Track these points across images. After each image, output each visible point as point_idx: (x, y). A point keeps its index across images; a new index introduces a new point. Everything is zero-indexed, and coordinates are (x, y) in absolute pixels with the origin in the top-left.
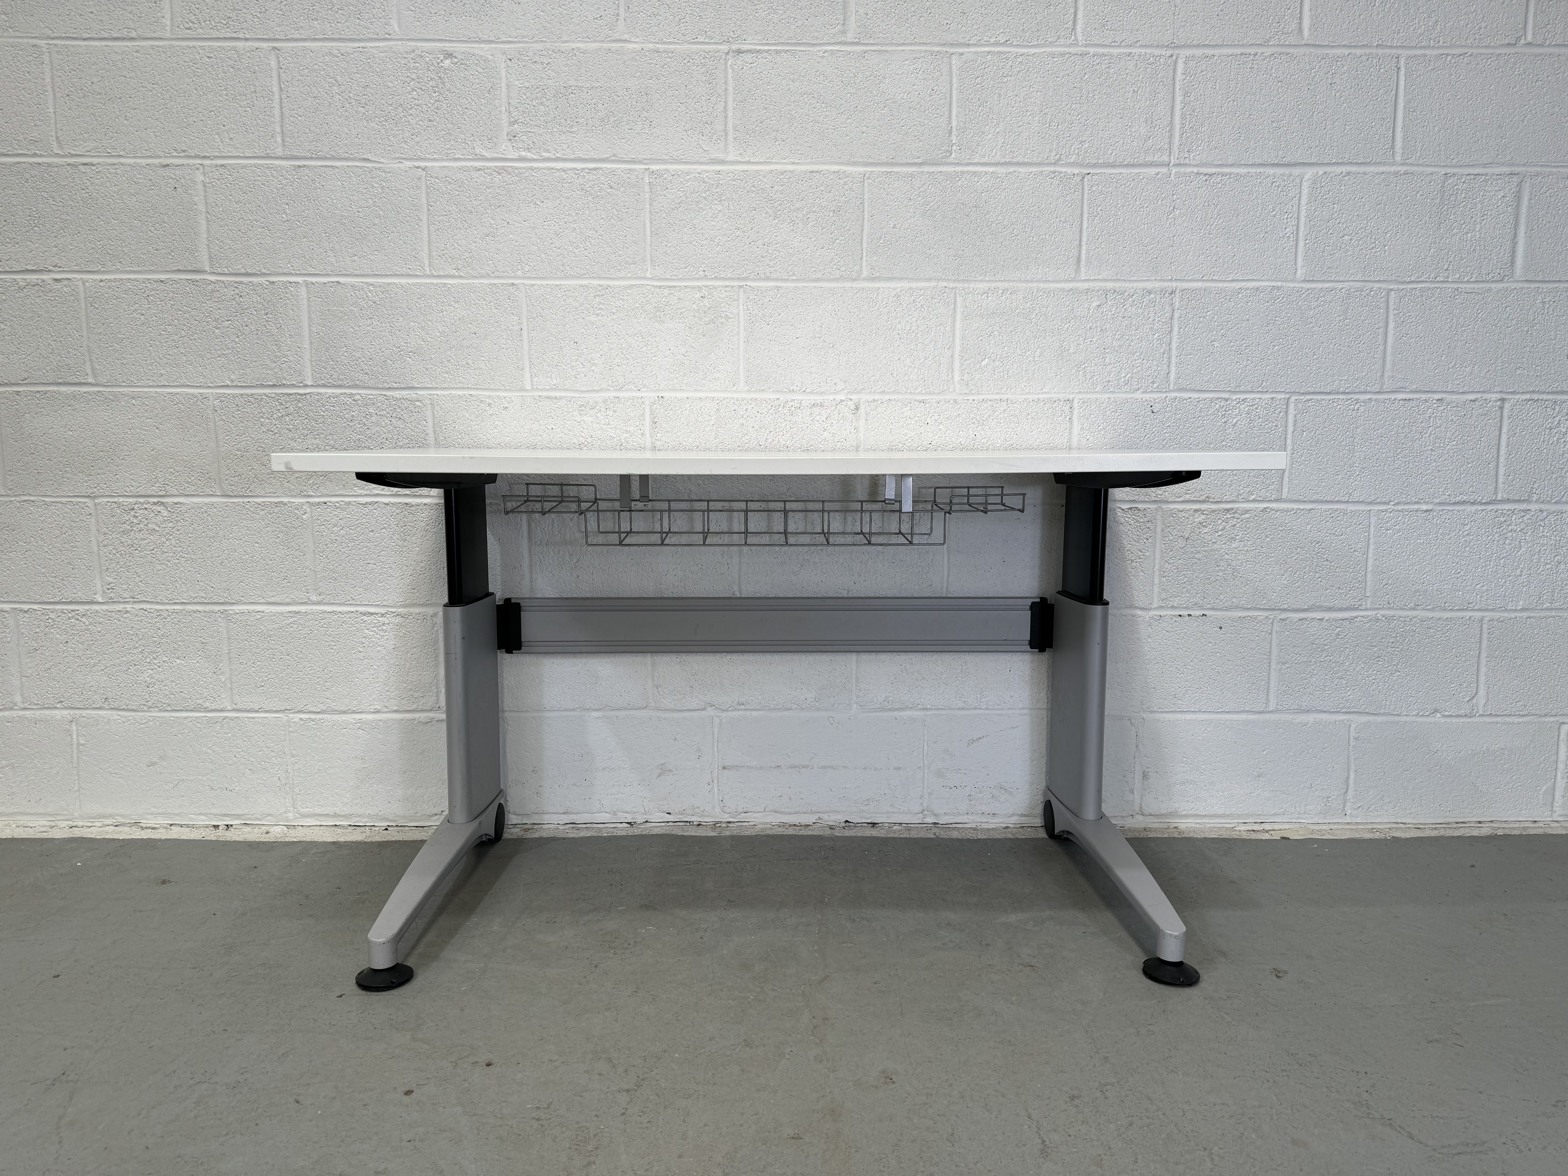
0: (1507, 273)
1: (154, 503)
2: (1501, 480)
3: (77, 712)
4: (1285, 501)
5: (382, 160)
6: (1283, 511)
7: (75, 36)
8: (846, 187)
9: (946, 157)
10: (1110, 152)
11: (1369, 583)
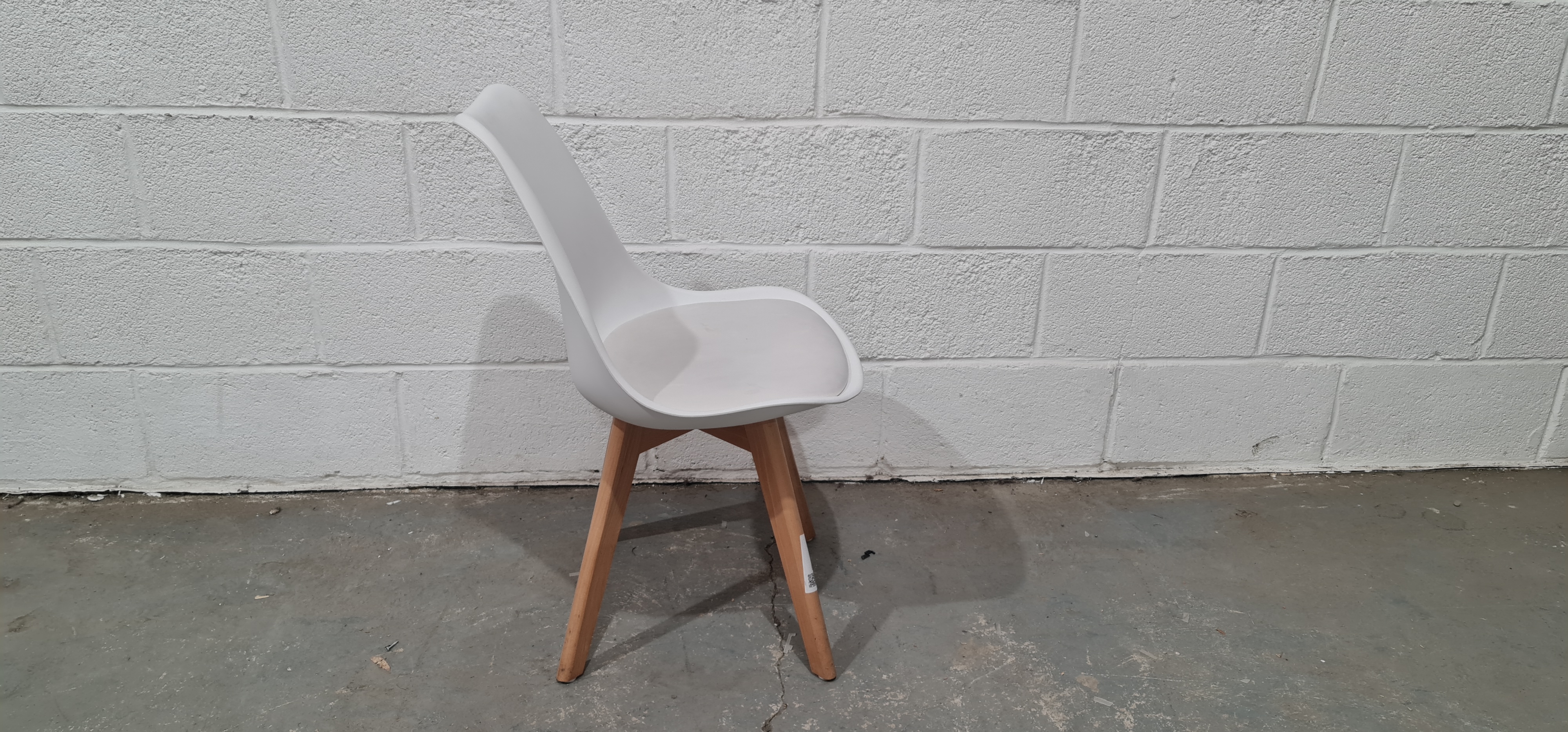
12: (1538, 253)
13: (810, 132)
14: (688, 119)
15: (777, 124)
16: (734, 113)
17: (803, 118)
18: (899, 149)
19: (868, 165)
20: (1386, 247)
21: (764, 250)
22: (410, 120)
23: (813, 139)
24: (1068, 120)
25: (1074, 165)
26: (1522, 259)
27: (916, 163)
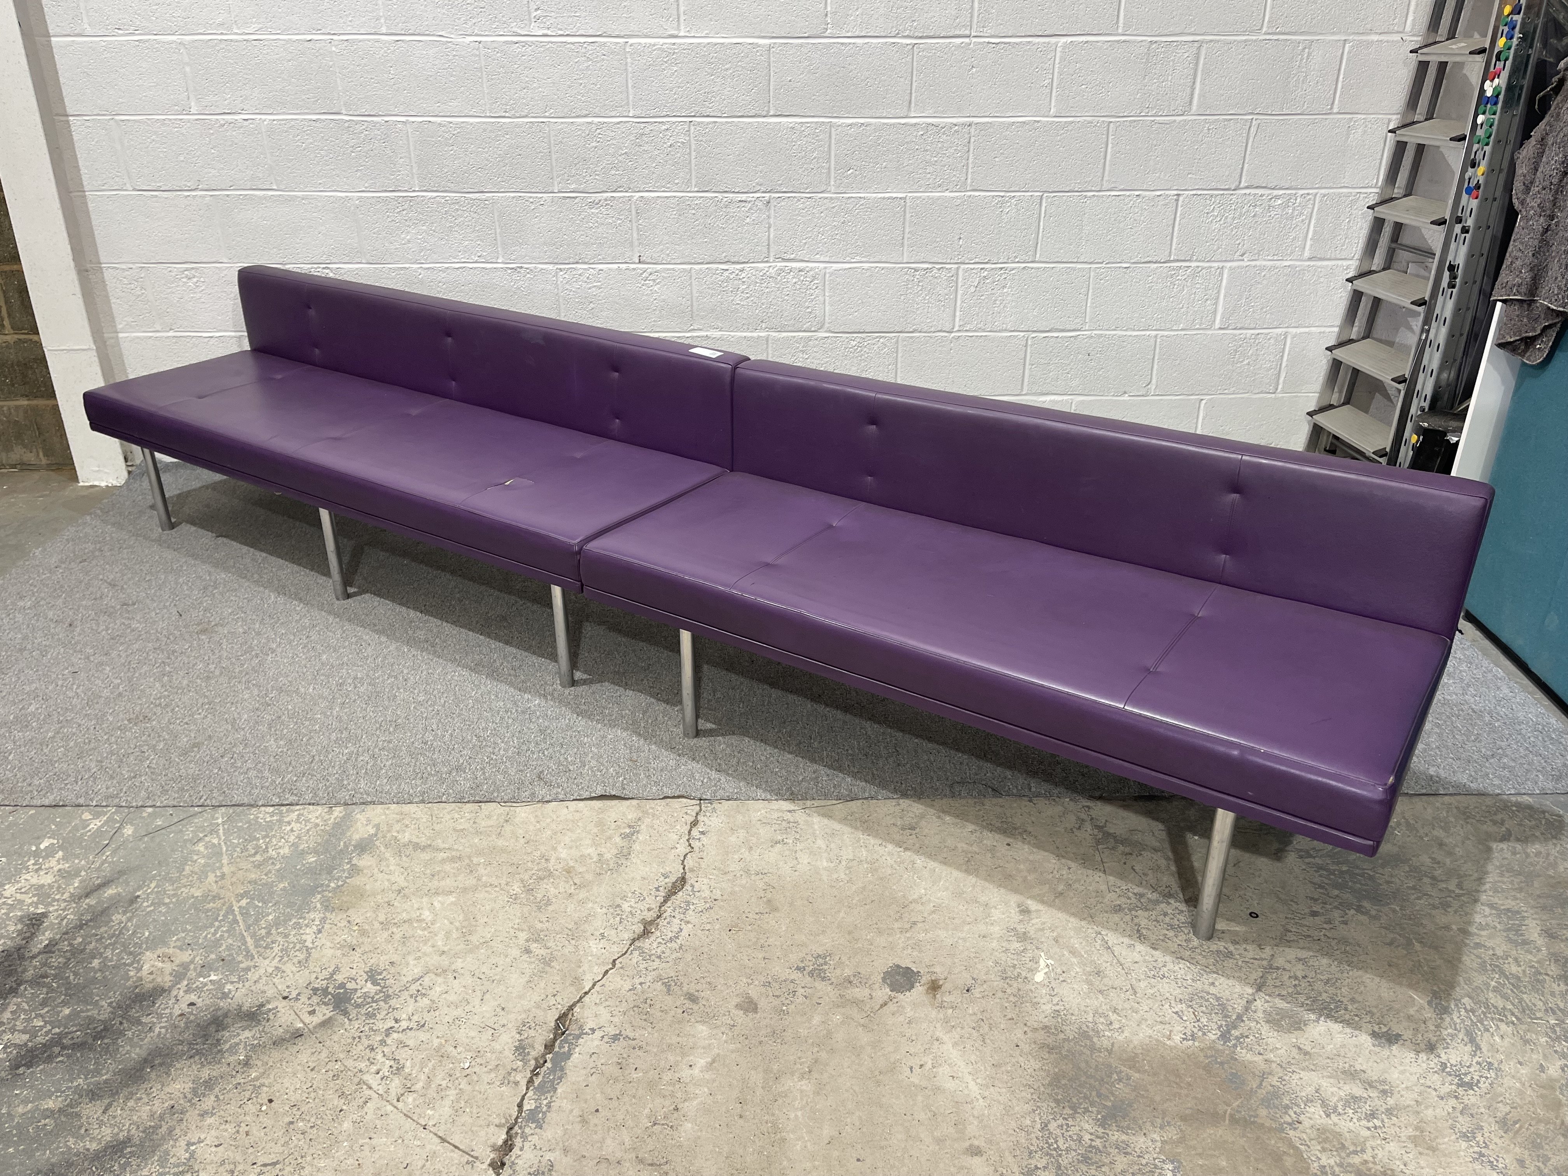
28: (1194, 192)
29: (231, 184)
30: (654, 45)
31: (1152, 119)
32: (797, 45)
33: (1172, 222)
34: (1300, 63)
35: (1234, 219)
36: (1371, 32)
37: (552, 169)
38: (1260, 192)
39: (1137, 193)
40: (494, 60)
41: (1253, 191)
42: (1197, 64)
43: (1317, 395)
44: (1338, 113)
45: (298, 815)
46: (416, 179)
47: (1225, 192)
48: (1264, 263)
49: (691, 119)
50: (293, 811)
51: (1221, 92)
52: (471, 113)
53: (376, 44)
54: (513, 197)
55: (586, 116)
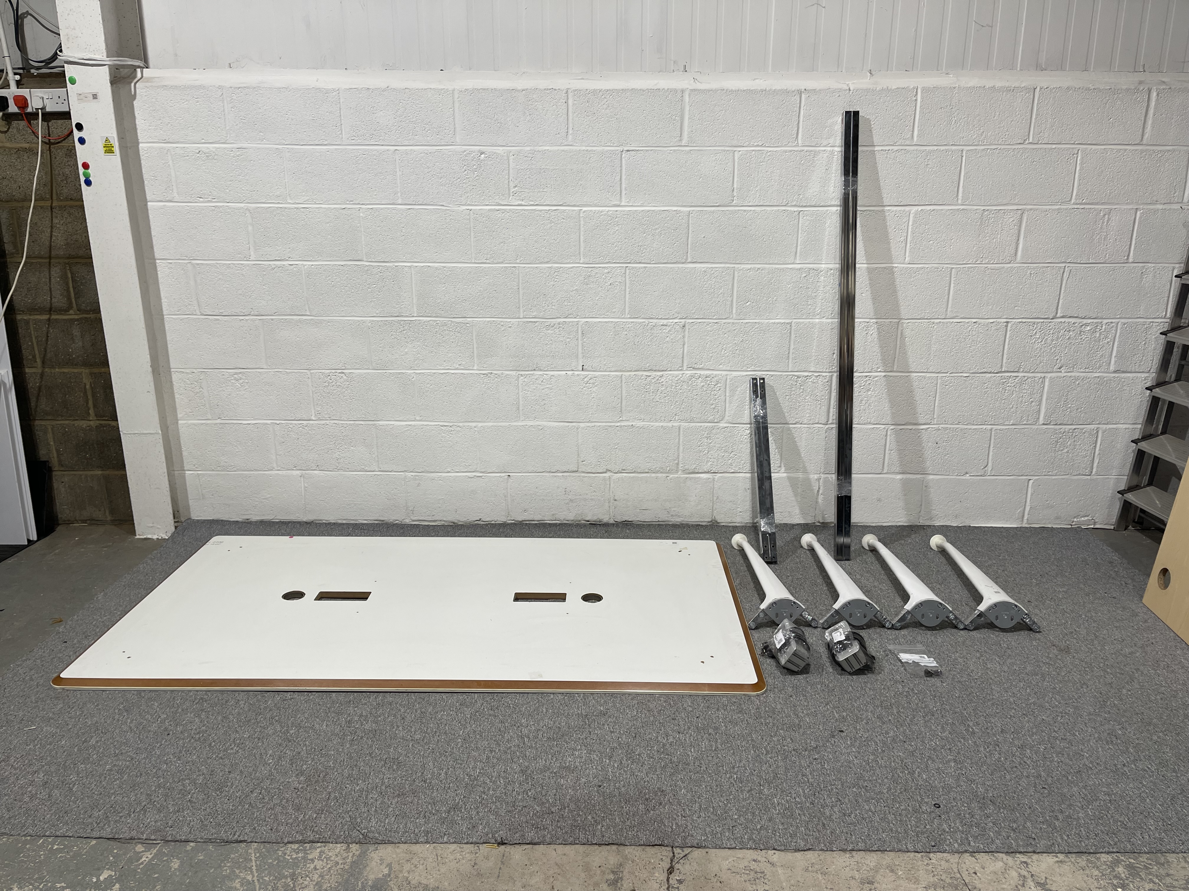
0: (1012, 259)
1: (339, 373)
2: (1004, 361)
3: (304, 472)
4: (895, 372)
5: (450, 206)
6: (894, 376)
7: (297, 143)
8: (680, 218)
9: (731, 203)
10: (813, 199)
11: (936, 411)
12: (1007, 427)
13: (681, 376)
14: (631, 371)
15: (667, 373)
16: (650, 369)
17: (677, 370)
18: (718, 382)
19: (705, 389)
20: (936, 424)
21: (661, 424)
22: (521, 373)
23: (681, 379)
24: (790, 370)
25: (793, 389)
26: (1000, 430)
27: (726, 388)
28: (1020, 320)
29: (276, 311)
30: (601, 212)
31: (986, 266)
32: (711, 212)
33: (1002, 343)
34: (1102, 226)
35: (1052, 340)
36: (1156, 202)
37: (519, 301)
38: (1073, 320)
39: (975, 320)
40: (481, 222)
41: (1067, 320)
42: (1020, 226)
43: (1126, 477)
44: (1133, 262)
45: (320, 852)
46: (415, 307)
47: (1045, 321)
48: (1078, 374)
49: (627, 265)
50: (316, 849)
51: (1040, 246)
52: (461, 260)
53: (393, 211)
54: (488, 322)
55: (547, 263)
